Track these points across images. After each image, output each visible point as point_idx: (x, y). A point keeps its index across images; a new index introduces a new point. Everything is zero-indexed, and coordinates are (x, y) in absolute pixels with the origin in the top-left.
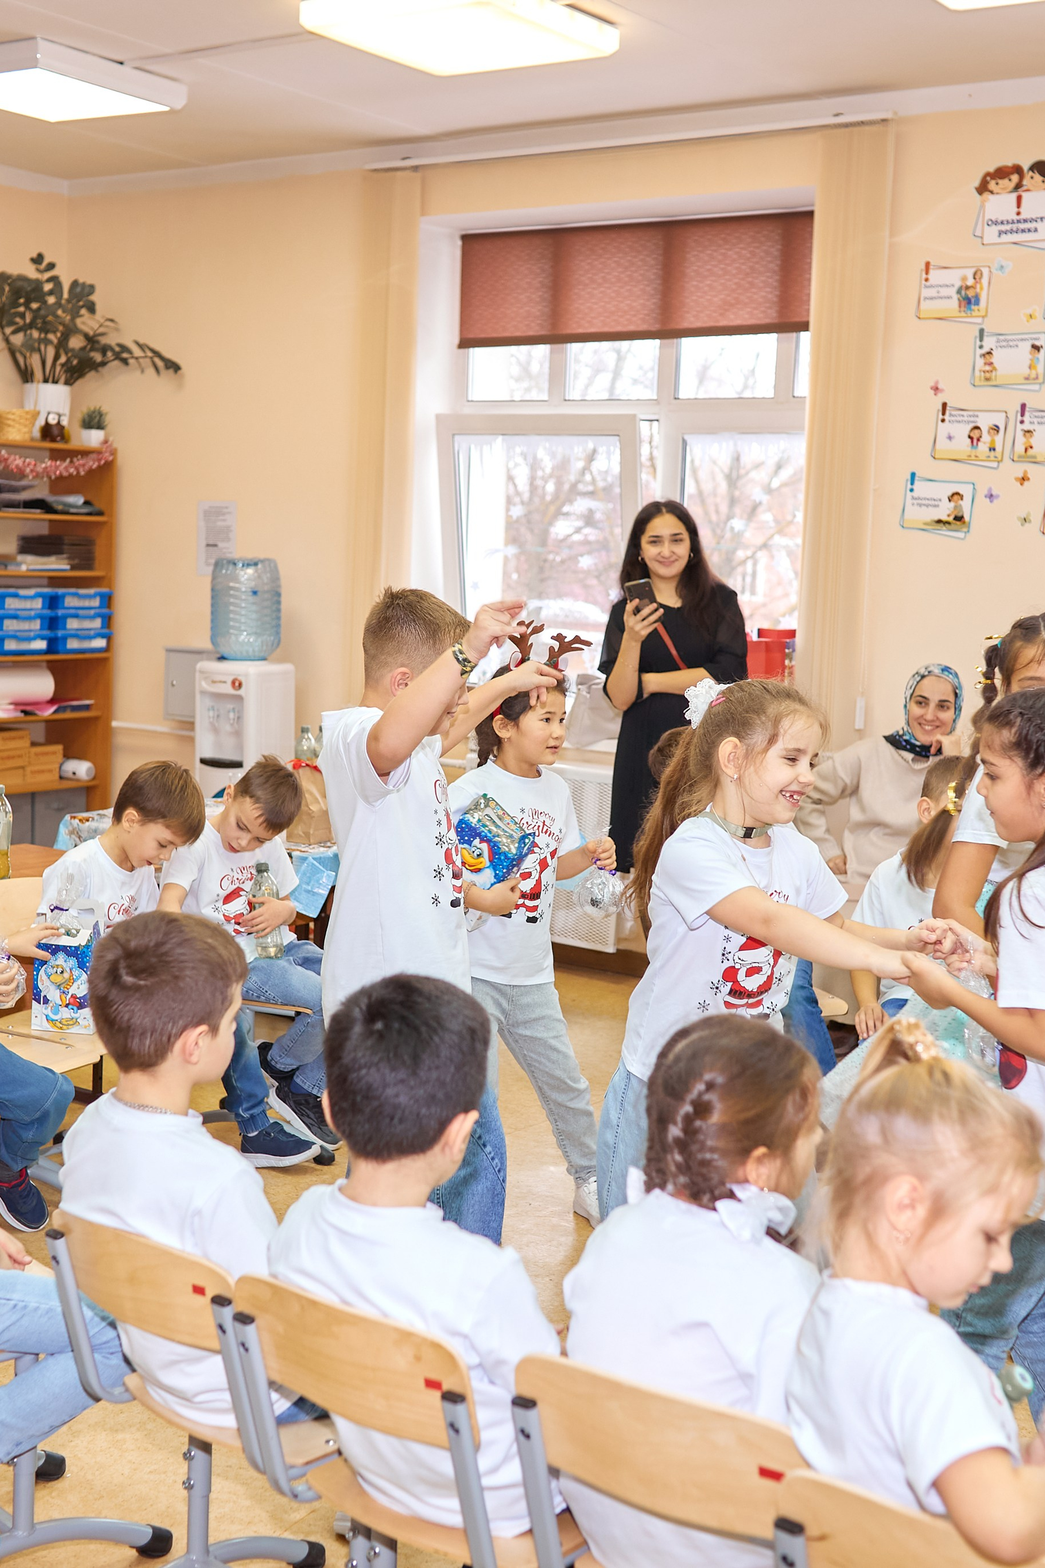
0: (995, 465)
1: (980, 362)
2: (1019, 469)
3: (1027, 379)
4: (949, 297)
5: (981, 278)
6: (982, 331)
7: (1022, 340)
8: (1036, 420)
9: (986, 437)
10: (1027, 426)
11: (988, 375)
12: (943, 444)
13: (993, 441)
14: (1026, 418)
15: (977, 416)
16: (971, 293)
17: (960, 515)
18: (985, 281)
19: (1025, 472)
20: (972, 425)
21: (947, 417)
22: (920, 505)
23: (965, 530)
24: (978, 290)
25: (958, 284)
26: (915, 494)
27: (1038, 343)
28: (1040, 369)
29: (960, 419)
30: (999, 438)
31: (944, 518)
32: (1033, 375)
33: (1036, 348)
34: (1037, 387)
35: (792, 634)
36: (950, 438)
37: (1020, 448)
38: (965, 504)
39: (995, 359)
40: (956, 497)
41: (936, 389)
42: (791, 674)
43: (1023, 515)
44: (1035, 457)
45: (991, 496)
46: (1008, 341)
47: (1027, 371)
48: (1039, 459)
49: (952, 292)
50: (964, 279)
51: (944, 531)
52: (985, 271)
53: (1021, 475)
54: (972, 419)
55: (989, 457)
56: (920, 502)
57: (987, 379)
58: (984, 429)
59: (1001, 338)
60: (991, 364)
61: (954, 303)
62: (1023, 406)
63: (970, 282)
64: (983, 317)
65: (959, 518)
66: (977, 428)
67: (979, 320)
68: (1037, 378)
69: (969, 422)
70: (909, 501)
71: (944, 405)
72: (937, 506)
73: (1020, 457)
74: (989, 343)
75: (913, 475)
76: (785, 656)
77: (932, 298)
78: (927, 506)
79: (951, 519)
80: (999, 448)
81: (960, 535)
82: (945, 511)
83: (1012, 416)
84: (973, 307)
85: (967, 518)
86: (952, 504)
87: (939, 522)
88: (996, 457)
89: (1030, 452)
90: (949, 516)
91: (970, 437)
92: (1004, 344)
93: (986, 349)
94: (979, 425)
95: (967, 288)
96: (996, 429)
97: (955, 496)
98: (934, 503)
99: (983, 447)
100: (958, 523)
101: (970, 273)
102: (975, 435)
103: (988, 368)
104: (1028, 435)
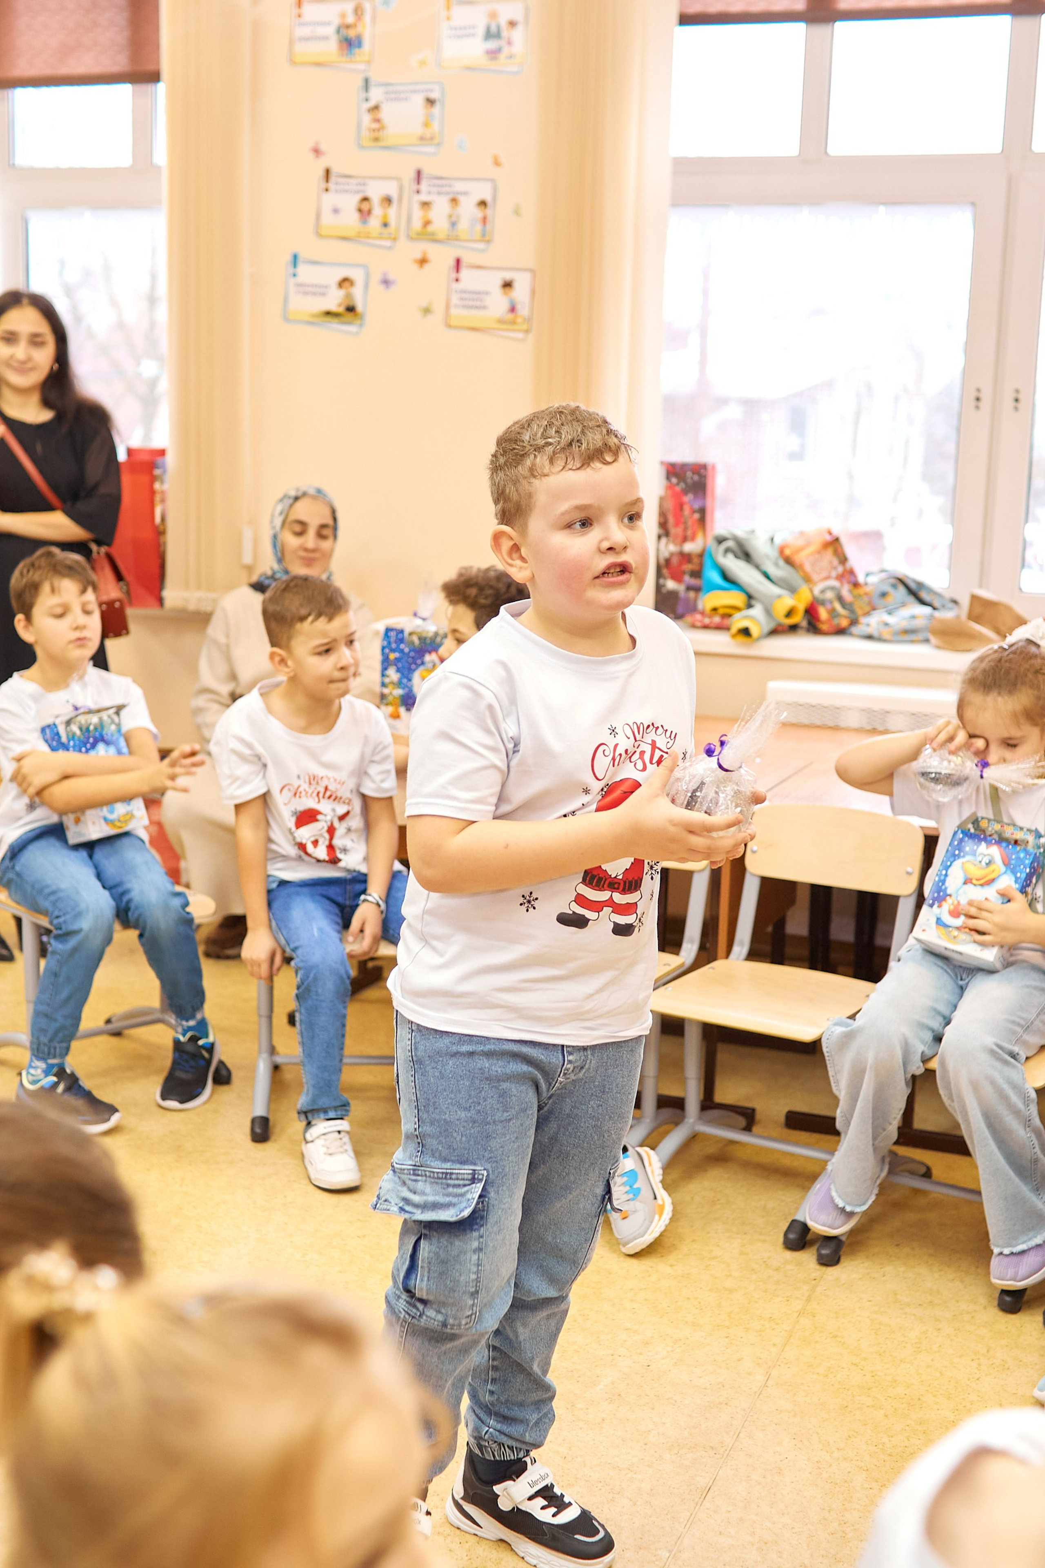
0: (388, 243)
1: (367, 119)
2: (418, 249)
3: (422, 138)
4: (326, 38)
5: (362, 14)
6: (367, 81)
7: (415, 91)
8: (435, 190)
9: (377, 211)
10: (424, 197)
11: (376, 134)
12: (328, 219)
13: (385, 216)
14: (424, 186)
15: (364, 185)
16: (352, 33)
17: (351, 304)
18: (367, 17)
19: (425, 253)
20: (359, 197)
21: (331, 185)
22: (306, 293)
23: (358, 322)
24: (359, 29)
25: (336, 21)
26: (300, 279)
27: (433, 95)
28: (436, 126)
29: (346, 187)
30: (392, 212)
31: (334, 308)
32: (428, 136)
33: (431, 102)
34: (431, 149)
35: (162, 453)
36: (336, 211)
37: (417, 224)
38: (358, 293)
39: (385, 114)
40: (346, 284)
41: (317, 152)
42: (163, 501)
43: (424, 304)
44: (433, 234)
45: (386, 282)
46: (396, 92)
47: (419, 130)
48: (441, 236)
49: (330, 31)
50: (343, 15)
51: (335, 325)
52: (367, 6)
53: (419, 256)
54: (362, 188)
55: (381, 234)
56: (306, 290)
57: (376, 139)
58: (376, 199)
59: (390, 88)
60: (377, 120)
61: (332, 46)
62: (419, 173)
63: (350, 19)
64: (369, 62)
65: (351, 309)
66: (365, 199)
67: (362, 67)
68: (432, 139)
69: (358, 192)
70: (292, 289)
71: (328, 172)
72: (323, 294)
73: (418, 234)
74: (376, 95)
75: (295, 257)
76: (153, 479)
77: (307, 39)
78: (314, 294)
79: (341, 310)
80: (392, 222)
81: (353, 328)
82: (334, 300)
83: (406, 183)
84: (357, 50)
85: (360, 308)
86: (341, 293)
87: (328, 313)
88: (390, 234)
89: (430, 228)
90: (340, 305)
91: (360, 210)
92: (393, 96)
93: (372, 104)
94: (370, 194)
95: (348, 27)
96: (388, 200)
97: (345, 282)
98: (320, 291)
99: (374, 222)
100: (350, 315)
101: (349, 8)
102: (365, 206)
103: (376, 126)
104: (426, 206)
